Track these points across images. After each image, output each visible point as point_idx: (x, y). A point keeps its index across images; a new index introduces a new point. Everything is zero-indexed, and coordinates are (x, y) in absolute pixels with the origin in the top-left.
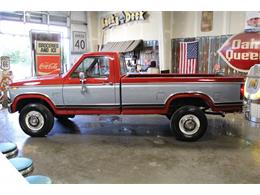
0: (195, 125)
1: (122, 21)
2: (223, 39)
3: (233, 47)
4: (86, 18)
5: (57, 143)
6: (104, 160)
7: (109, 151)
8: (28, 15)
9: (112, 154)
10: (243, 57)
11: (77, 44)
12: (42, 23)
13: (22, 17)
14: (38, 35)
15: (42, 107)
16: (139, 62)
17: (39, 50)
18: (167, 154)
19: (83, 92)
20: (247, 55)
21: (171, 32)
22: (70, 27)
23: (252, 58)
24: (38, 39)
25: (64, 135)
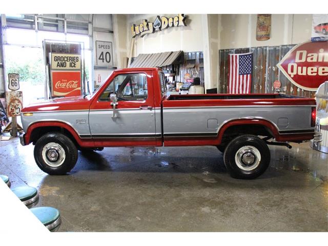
0: (255, 158)
1: (157, 28)
2: (285, 50)
3: (297, 60)
4: (112, 24)
5: (82, 182)
6: (143, 204)
7: (150, 193)
8: (40, 21)
9: (154, 197)
10: (310, 72)
11: (102, 57)
12: (57, 31)
13: (32, 23)
14: (53, 46)
15: (62, 137)
16: (178, 78)
17: (54, 64)
18: (221, 195)
19: (114, 119)
20: (315, 69)
21: (218, 41)
22: (92, 36)
23: (320, 74)
24: (53, 51)
25: (90, 173)
